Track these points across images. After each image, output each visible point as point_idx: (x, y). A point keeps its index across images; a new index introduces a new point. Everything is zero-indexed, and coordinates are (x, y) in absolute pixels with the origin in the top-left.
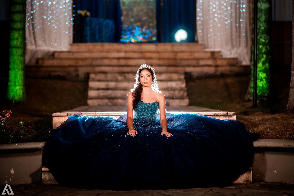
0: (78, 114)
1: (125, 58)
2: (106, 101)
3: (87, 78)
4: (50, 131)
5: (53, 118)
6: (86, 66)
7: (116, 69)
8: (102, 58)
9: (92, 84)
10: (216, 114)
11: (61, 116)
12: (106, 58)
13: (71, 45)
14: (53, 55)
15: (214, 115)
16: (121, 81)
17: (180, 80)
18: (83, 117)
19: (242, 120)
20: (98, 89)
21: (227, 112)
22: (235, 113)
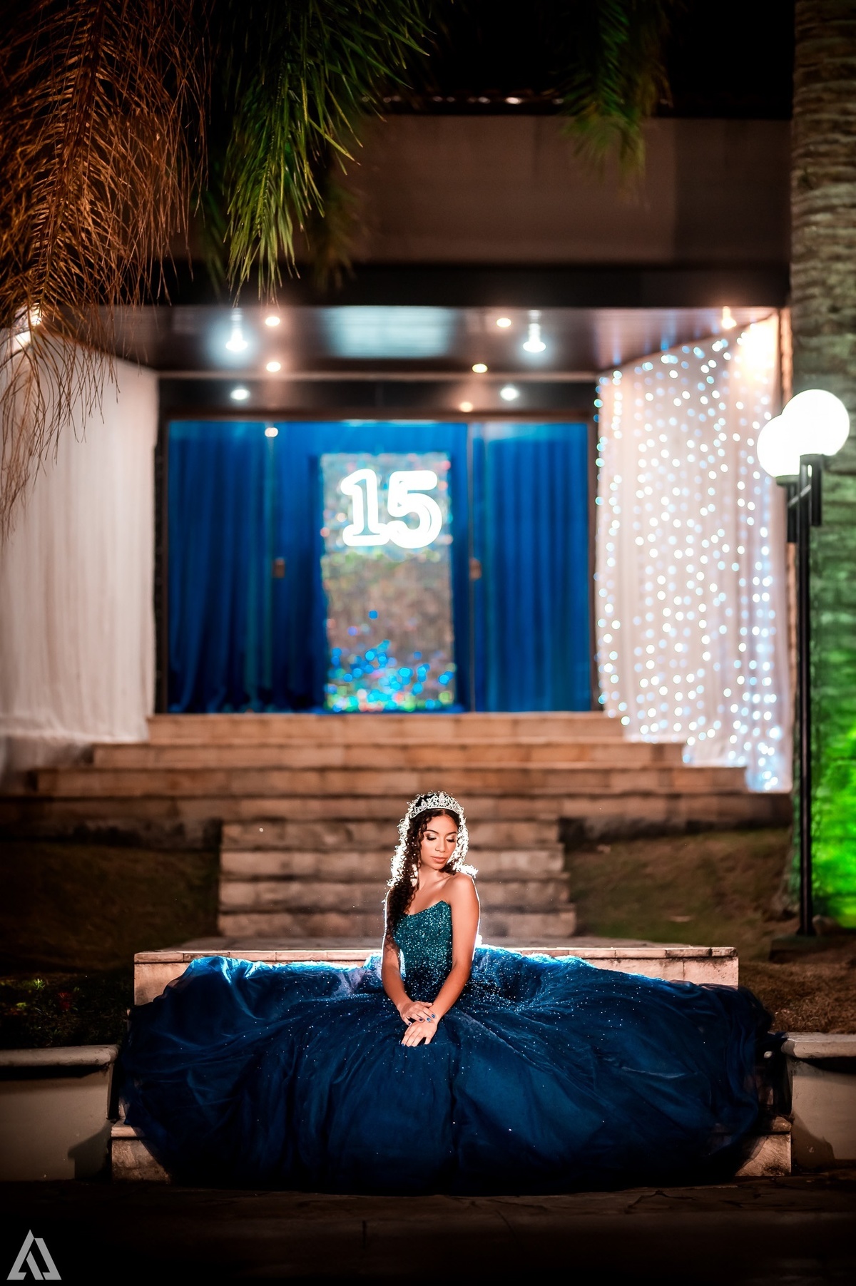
0: (221, 955)
1: (345, 769)
2: (284, 920)
3: (213, 840)
4: (128, 1012)
5: (136, 968)
6: (206, 797)
7: (315, 806)
8: (263, 770)
9: (230, 860)
10: (672, 954)
11: (163, 960)
12: (280, 768)
13: (149, 721)
14: (87, 757)
15: (667, 958)
16: (336, 849)
17: (542, 844)
18: (236, 964)
19: (759, 976)
20: (255, 879)
21: (709, 948)
22: (734, 951)
